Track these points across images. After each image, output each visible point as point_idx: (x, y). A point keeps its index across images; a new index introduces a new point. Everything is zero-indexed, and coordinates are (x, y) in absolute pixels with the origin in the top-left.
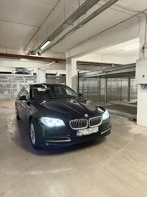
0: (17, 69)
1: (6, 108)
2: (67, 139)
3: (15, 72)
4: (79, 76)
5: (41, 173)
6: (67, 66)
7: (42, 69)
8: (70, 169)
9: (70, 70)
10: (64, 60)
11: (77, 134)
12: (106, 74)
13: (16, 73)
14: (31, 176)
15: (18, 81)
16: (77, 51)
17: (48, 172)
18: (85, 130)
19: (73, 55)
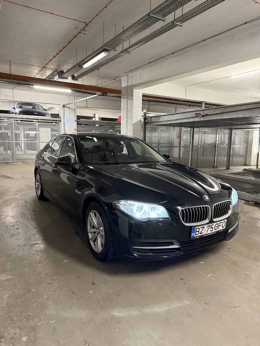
0: (22, 104)
1: (9, 178)
2: (172, 244)
3: (18, 110)
4: (146, 122)
5: (134, 312)
6: (123, 102)
7: (71, 106)
8: (187, 302)
9: (129, 111)
10: (119, 92)
11: (193, 235)
12: (202, 119)
13: (21, 113)
14: (118, 321)
15: (21, 128)
16: (145, 74)
17: (147, 310)
18: (206, 226)
19: (138, 82)
